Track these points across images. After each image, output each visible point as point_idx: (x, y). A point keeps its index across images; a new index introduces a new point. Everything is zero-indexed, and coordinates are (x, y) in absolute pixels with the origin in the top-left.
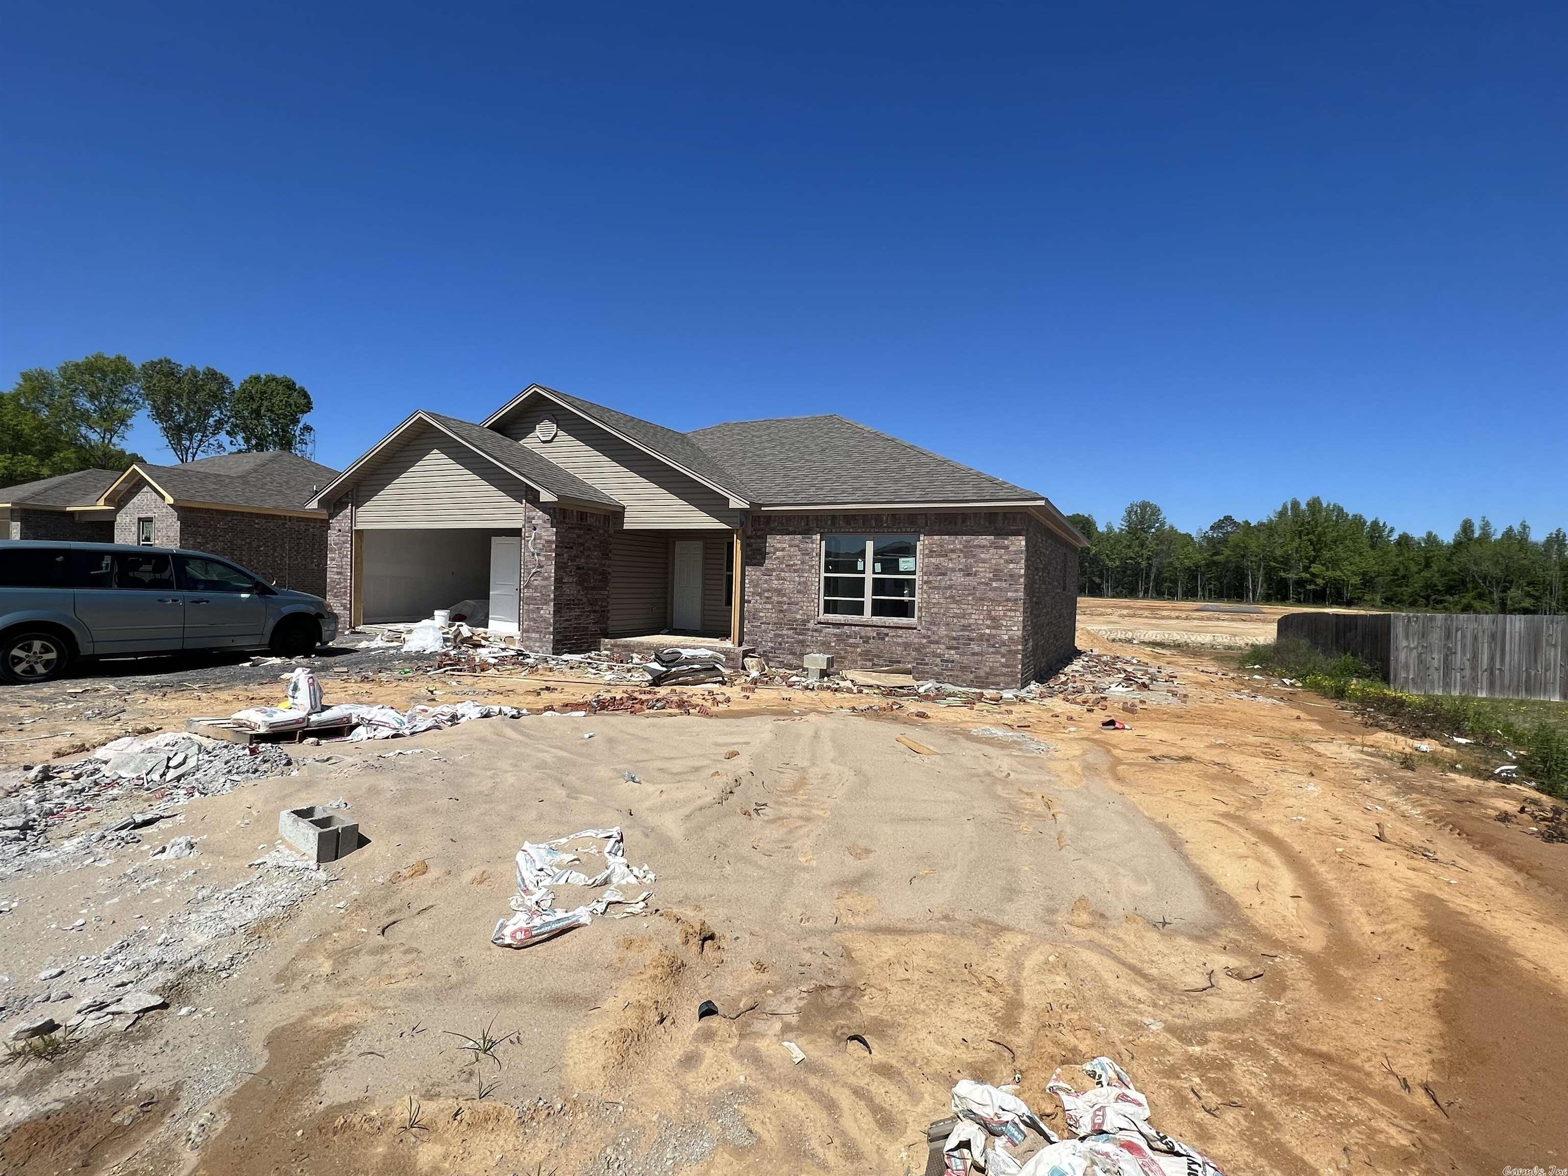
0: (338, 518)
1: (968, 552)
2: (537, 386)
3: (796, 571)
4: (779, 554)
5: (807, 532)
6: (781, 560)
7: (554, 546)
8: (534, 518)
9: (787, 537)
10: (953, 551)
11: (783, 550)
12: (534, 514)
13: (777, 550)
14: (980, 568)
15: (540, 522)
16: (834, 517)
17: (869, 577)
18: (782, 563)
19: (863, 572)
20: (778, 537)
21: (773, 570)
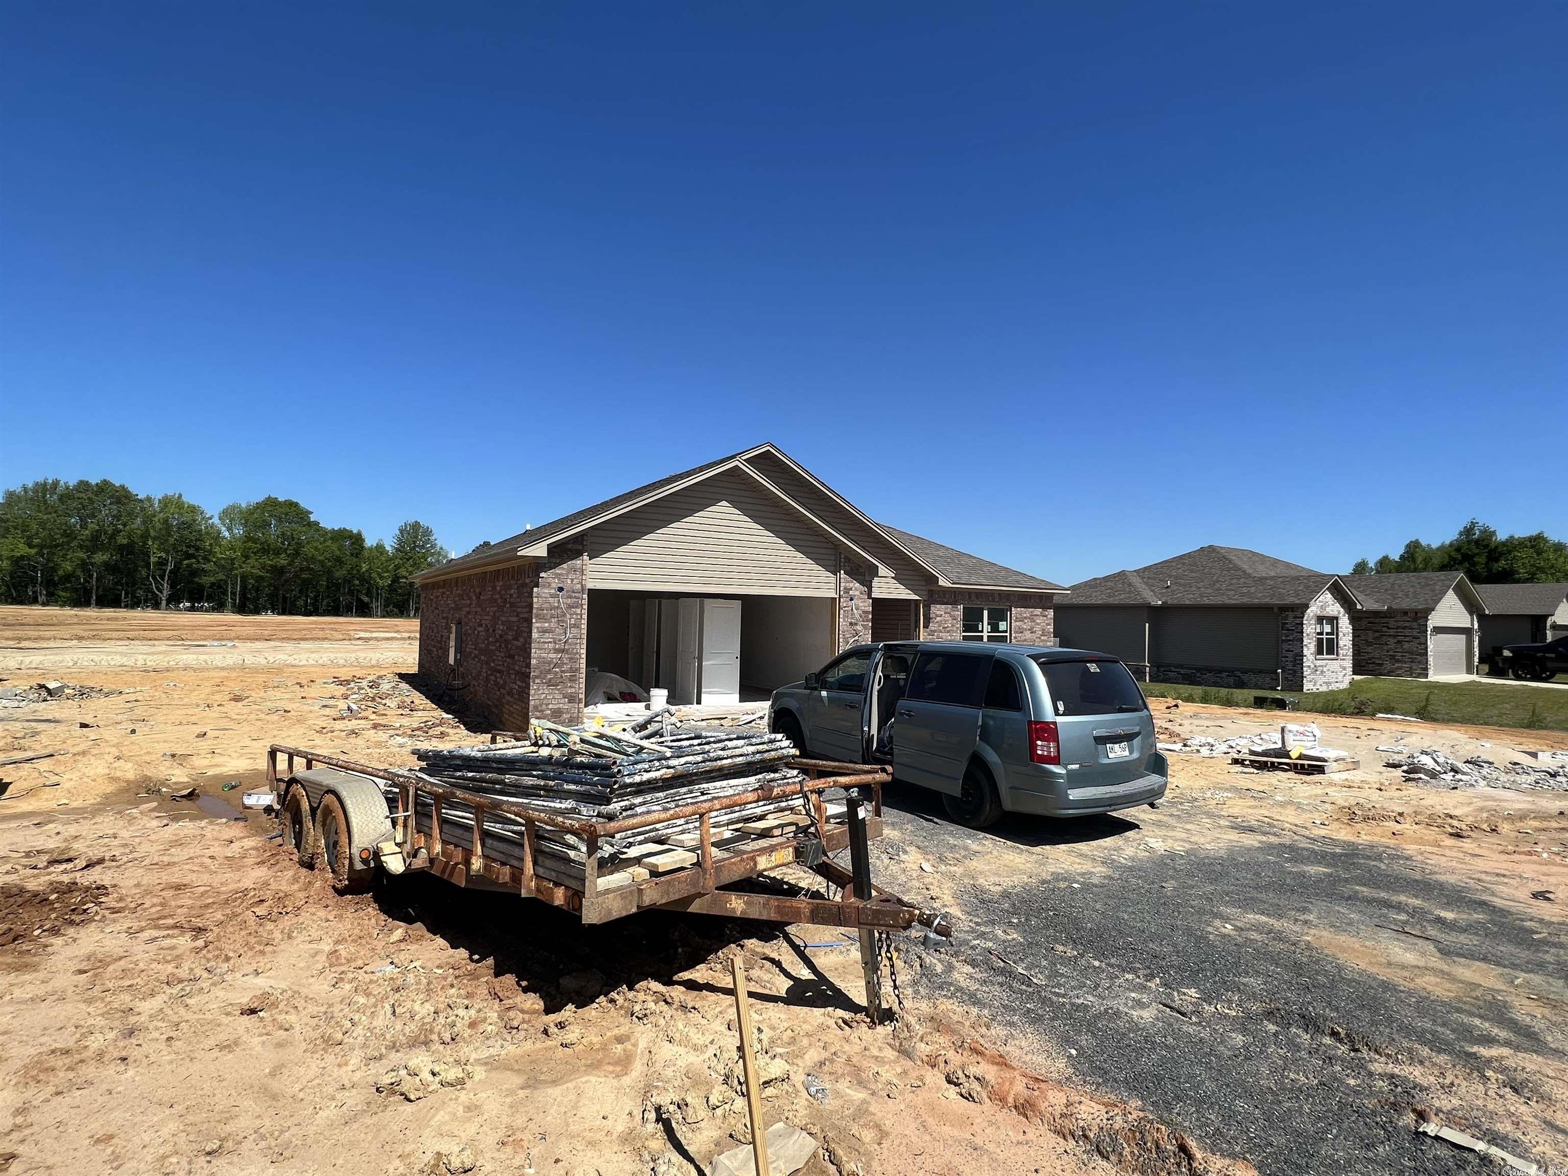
0: (558, 571)
1: (1032, 618)
2: (772, 446)
3: (948, 632)
4: (938, 619)
5: (954, 603)
6: (940, 624)
7: (870, 616)
8: (851, 589)
9: (943, 606)
10: (1026, 618)
11: (941, 616)
12: (851, 585)
13: (937, 616)
14: (1037, 628)
15: (857, 593)
16: (970, 593)
17: (985, 635)
18: (940, 626)
19: (982, 631)
20: (938, 606)
21: (935, 631)
